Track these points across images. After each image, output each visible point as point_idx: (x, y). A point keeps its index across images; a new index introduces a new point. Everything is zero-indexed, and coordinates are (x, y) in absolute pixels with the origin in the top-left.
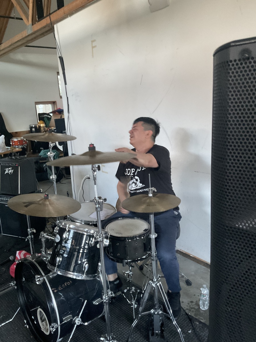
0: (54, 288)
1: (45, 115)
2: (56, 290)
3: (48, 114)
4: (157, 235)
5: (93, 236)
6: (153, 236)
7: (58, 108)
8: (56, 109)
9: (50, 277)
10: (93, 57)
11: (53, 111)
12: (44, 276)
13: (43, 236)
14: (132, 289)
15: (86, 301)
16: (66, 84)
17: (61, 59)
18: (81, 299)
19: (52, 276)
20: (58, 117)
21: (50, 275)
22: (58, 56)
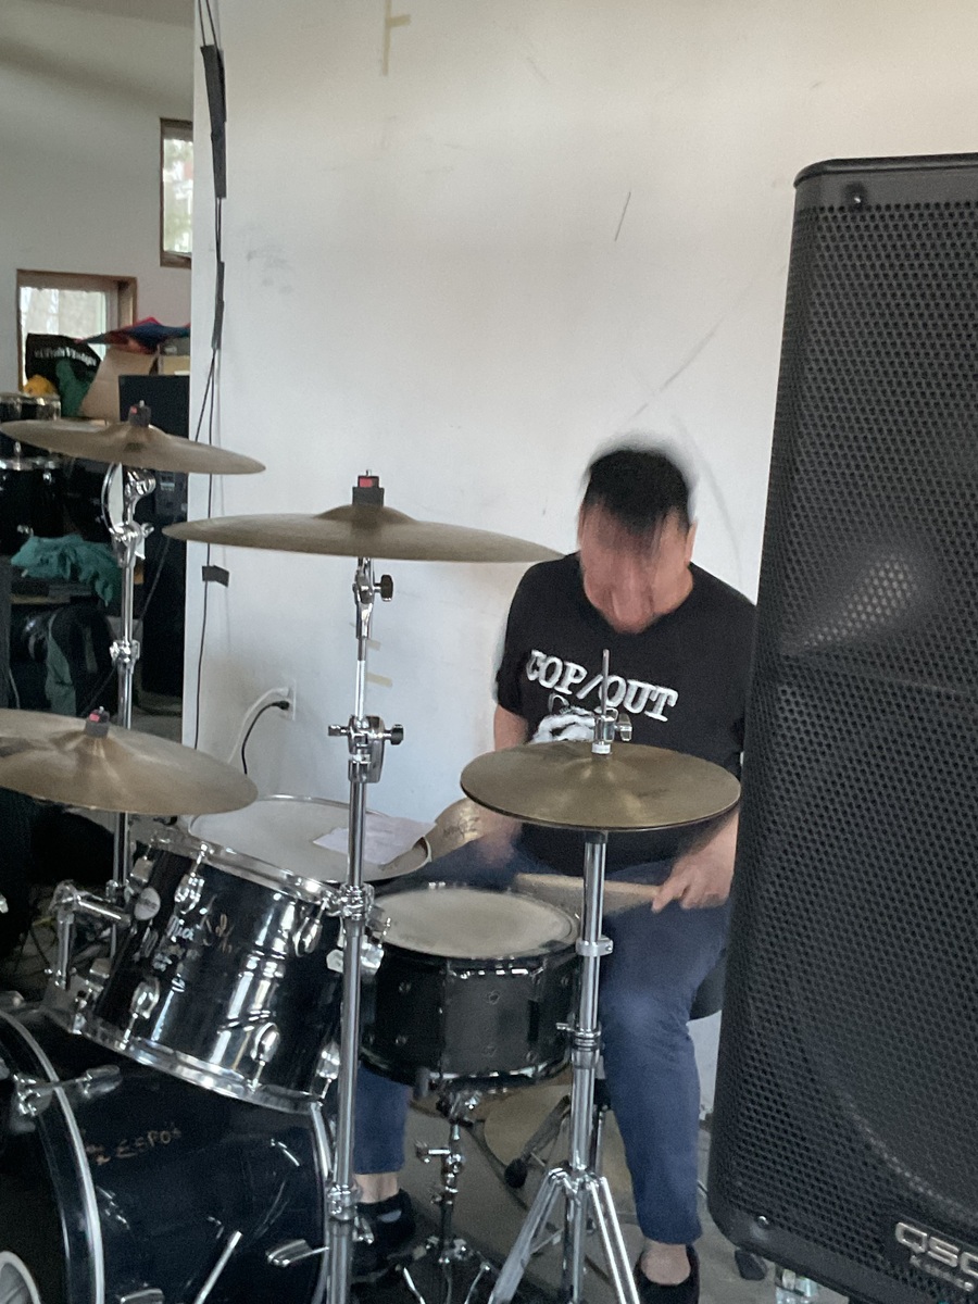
0: (97, 1145)
1: (63, 347)
2: (105, 1157)
3: (82, 346)
4: (611, 943)
5: (318, 907)
6: (595, 948)
7: (141, 318)
8: (128, 322)
9: (80, 1096)
10: (385, 71)
11: (112, 333)
12: (57, 1084)
13: (69, 905)
14: (452, 1246)
15: (238, 1236)
16: (220, 192)
17: (213, 59)
18: (214, 1223)
19: (94, 1091)
20: (140, 366)
21: (84, 1084)
22: (199, 43)
